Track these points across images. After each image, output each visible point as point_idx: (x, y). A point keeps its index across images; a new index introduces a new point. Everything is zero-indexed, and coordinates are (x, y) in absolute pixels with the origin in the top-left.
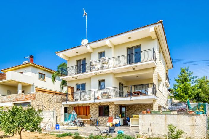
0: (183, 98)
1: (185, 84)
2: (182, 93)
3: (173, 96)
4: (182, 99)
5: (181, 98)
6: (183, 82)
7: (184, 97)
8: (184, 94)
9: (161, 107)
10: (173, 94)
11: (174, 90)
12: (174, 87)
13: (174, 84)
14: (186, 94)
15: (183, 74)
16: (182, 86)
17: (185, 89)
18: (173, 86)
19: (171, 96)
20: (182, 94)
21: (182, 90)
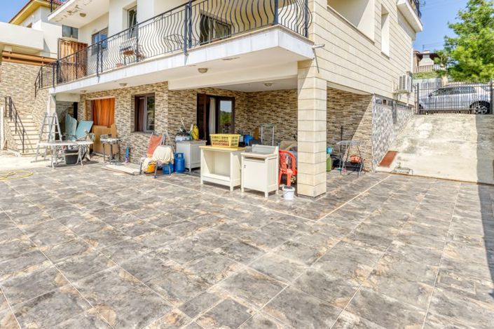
0: (478, 74)
1: (483, 35)
2: (471, 60)
3: (443, 69)
4: (474, 76)
5: (470, 75)
6: (476, 30)
7: (481, 71)
8: (481, 62)
9: (366, 96)
10: (442, 65)
11: (446, 53)
12: (447, 44)
13: (446, 37)
14: (485, 63)
15: (478, 6)
16: (472, 39)
17: (484, 47)
18: (444, 43)
19: (438, 72)
20: (472, 63)
21: (471, 50)
